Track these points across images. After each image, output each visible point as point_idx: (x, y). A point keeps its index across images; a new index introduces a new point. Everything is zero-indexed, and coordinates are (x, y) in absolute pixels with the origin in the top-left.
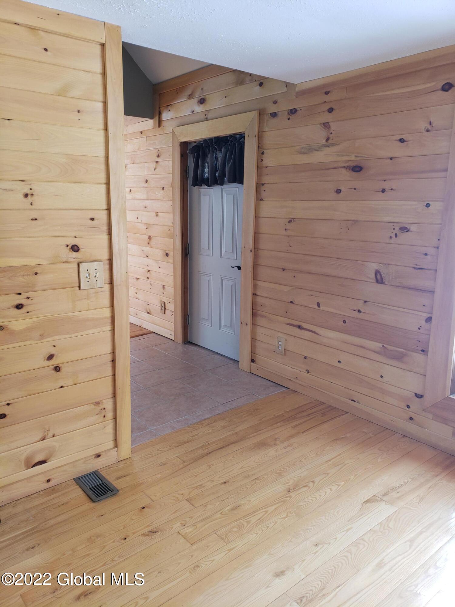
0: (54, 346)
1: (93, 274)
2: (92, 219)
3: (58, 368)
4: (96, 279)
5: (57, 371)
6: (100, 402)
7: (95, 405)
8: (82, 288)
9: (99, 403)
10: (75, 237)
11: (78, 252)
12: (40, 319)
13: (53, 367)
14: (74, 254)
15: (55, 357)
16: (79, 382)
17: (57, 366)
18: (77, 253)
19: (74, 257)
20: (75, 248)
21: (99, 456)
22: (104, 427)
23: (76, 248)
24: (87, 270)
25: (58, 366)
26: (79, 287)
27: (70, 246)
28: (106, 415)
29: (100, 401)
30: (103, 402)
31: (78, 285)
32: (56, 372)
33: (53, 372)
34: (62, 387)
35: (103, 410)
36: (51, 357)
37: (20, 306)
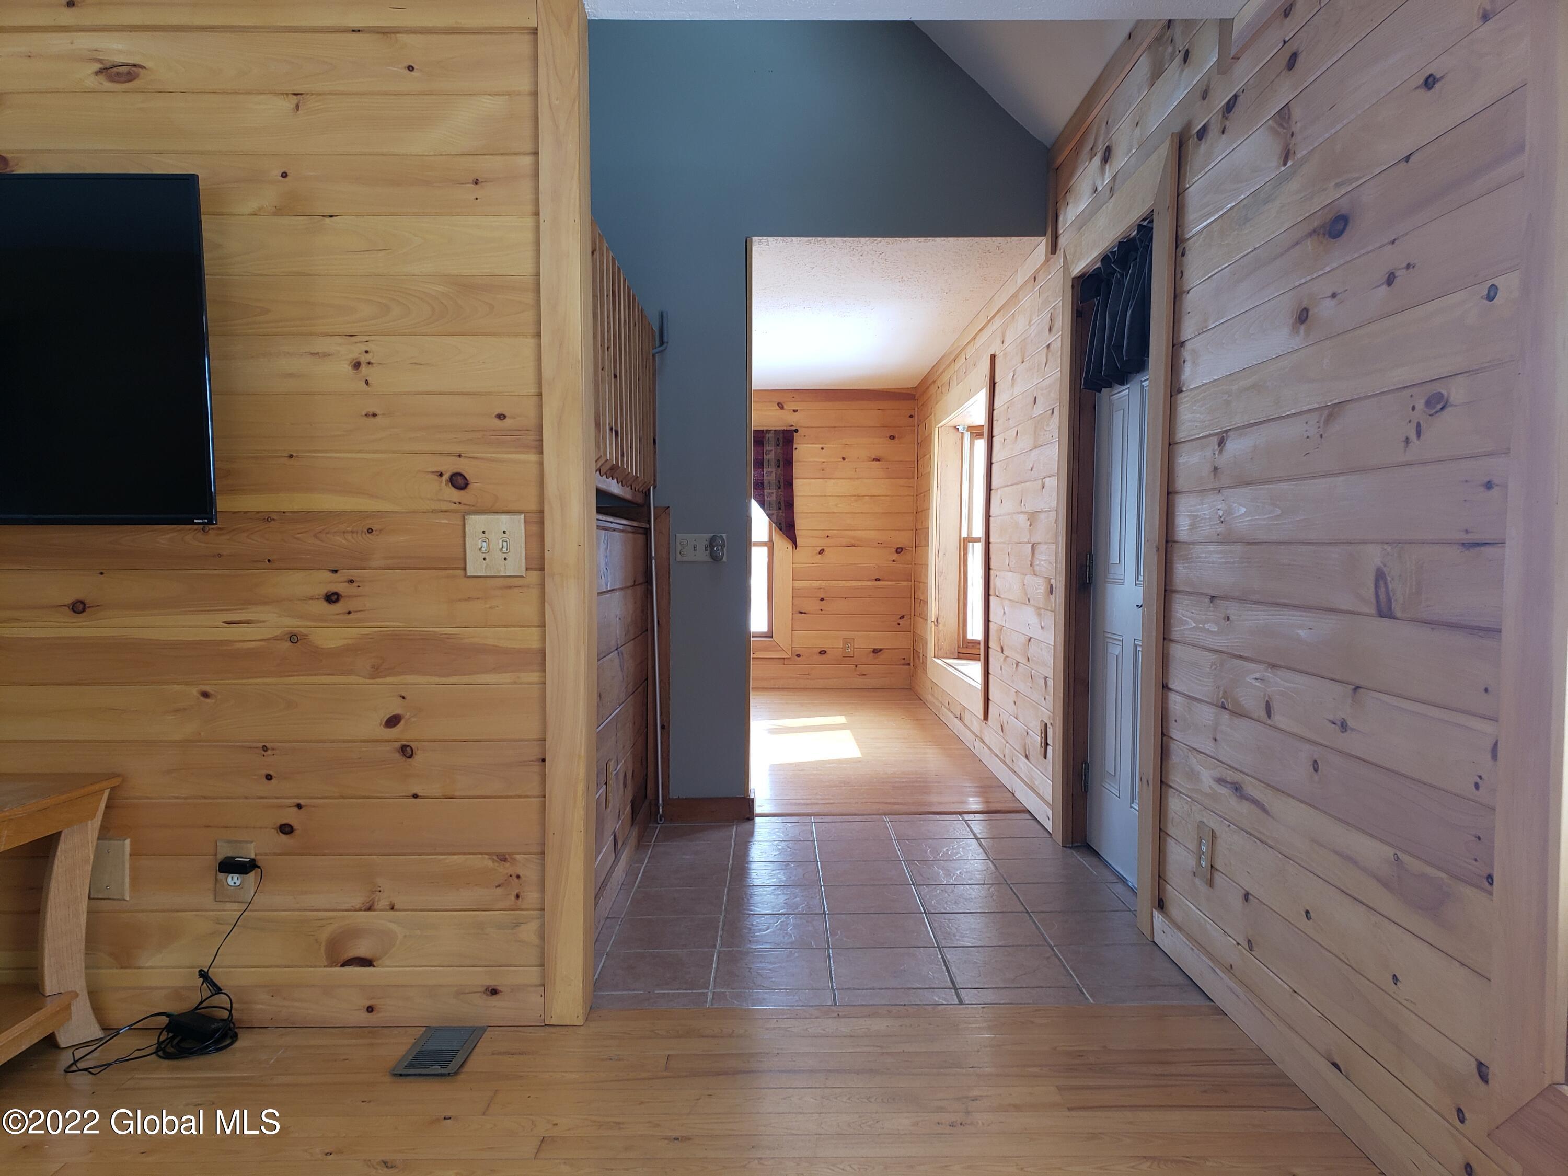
0: (404, 698)
1: (496, 543)
2: (501, 417)
3: (409, 749)
4: (505, 555)
5: (408, 755)
6: (507, 856)
7: (494, 861)
8: (469, 570)
9: (505, 860)
10: (460, 456)
11: (466, 490)
12: (376, 632)
13: (398, 745)
14: (455, 494)
15: (402, 722)
16: (457, 794)
17: (407, 743)
18: (462, 492)
19: (457, 500)
20: (459, 481)
21: (494, 992)
22: (517, 925)
23: (460, 481)
24: (484, 532)
25: (408, 746)
26: (465, 569)
27: (446, 476)
28: (522, 894)
29: (509, 854)
30: (515, 859)
31: (461, 566)
32: (404, 758)
33: (398, 756)
34: (415, 796)
35: (514, 877)
36: (393, 721)
37: (334, 598)
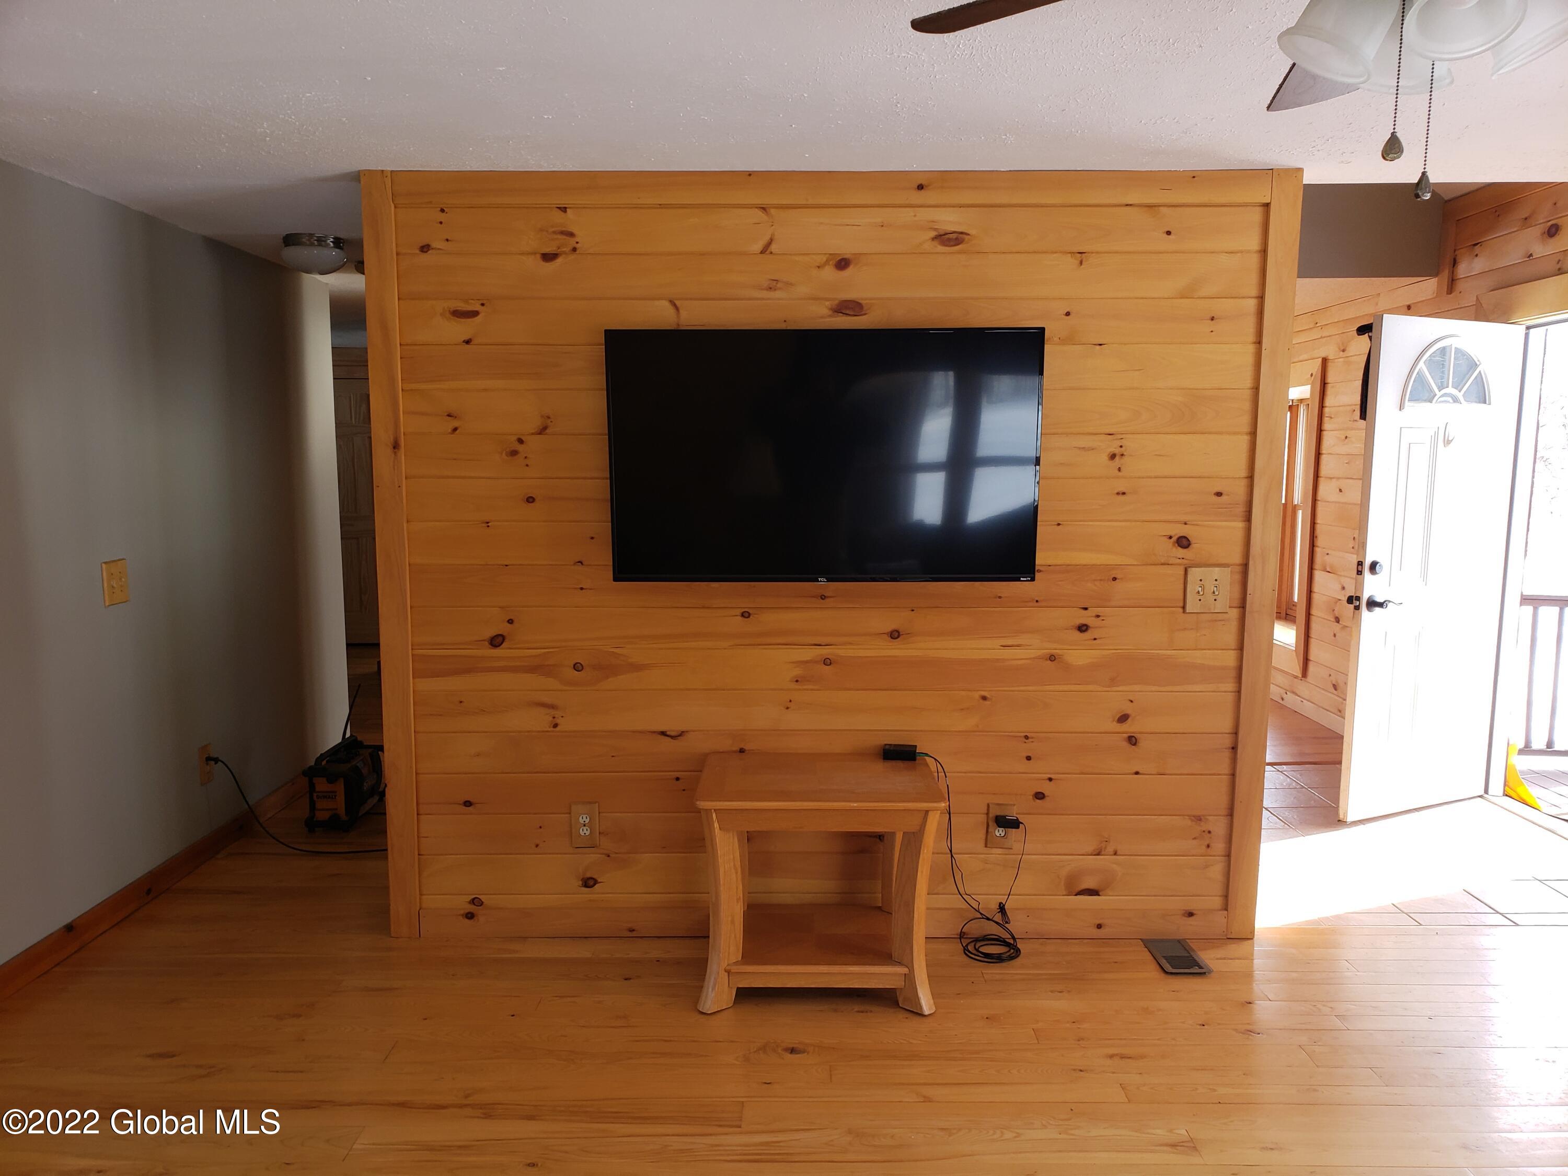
0: (1132, 701)
1: (1210, 587)
2: (1219, 494)
3: (1133, 739)
4: (1215, 597)
5: (1133, 743)
6: (1202, 817)
7: (1192, 821)
8: (1189, 609)
9: (1200, 820)
10: (1186, 524)
11: (1188, 549)
12: (1113, 653)
13: (1126, 735)
14: (1181, 552)
15: (1129, 719)
16: (1167, 772)
17: (1132, 735)
18: (1185, 550)
19: (1181, 557)
20: (1183, 542)
21: (1191, 914)
22: (1207, 867)
23: (1185, 542)
24: (1201, 580)
25: (1133, 736)
26: (1184, 607)
27: (1174, 539)
28: (1212, 845)
29: (1203, 816)
30: (1207, 819)
31: (1182, 604)
32: (1130, 745)
33: (1125, 744)
34: (1137, 773)
35: (1206, 832)
36: (1123, 718)
37: (1084, 628)
